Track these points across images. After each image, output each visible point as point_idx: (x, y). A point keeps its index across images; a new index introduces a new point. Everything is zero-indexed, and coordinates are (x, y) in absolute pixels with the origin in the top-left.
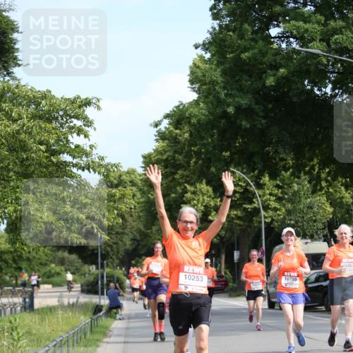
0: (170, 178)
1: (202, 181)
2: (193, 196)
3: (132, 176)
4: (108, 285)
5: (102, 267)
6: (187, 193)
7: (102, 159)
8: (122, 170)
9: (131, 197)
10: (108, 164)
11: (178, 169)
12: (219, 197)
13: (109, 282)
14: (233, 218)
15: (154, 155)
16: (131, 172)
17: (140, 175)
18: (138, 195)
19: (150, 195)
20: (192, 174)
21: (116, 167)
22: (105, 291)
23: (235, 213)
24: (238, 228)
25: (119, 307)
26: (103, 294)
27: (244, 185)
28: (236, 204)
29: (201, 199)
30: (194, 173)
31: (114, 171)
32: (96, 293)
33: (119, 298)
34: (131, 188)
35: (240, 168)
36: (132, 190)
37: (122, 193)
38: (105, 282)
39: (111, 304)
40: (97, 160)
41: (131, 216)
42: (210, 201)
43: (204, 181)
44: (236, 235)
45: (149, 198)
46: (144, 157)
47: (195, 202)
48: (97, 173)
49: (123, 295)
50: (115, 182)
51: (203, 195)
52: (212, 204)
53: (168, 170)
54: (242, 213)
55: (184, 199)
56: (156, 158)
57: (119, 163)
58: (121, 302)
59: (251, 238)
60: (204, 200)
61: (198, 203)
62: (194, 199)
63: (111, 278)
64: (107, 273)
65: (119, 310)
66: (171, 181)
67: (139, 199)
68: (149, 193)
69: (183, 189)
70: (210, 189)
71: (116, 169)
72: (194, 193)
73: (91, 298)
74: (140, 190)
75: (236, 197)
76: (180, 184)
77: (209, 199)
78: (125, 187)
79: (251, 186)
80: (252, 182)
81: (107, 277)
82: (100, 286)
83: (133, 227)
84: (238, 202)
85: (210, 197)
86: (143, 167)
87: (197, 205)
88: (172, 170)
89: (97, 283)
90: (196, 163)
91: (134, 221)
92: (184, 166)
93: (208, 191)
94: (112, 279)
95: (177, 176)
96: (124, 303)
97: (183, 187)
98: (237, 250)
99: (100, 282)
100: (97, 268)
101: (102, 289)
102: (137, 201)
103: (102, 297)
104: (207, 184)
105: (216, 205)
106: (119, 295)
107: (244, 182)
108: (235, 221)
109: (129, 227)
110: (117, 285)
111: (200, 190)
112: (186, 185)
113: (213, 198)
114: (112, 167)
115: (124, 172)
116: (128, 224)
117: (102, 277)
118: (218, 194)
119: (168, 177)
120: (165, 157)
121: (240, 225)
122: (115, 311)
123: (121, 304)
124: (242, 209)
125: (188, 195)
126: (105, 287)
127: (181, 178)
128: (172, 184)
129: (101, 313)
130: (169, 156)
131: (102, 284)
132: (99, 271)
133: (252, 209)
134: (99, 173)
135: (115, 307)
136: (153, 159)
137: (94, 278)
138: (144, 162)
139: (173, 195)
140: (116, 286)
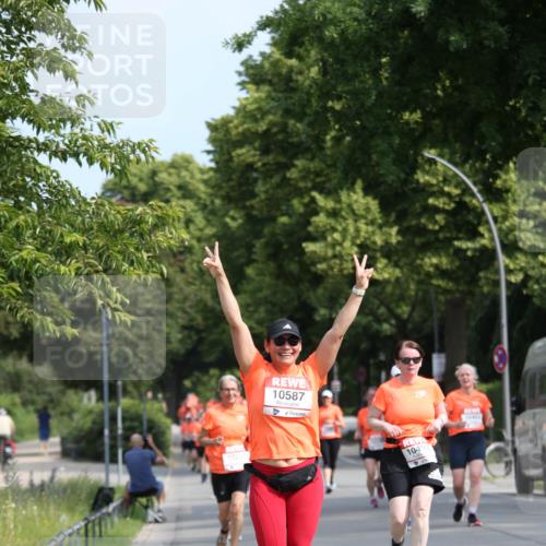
0: (276, 179)
1: (353, 184)
2: (332, 221)
3: (184, 173)
4: (127, 438)
5: (113, 394)
6: (316, 213)
7: (108, 127)
8: (158, 158)
9: (182, 225)
10: (125, 143)
11: (295, 156)
12: (395, 223)
13: (129, 431)
14: (428, 275)
15: (236, 122)
16: (180, 164)
17: (202, 171)
18: (199, 219)
19: (228, 220)
20: (329, 166)
21: (144, 151)
22: (120, 452)
23: (435, 261)
24: (442, 298)
25: (153, 491)
26: (114, 460)
27: (456, 192)
28: (437, 239)
29: (351, 229)
30: (334, 165)
31: (138, 161)
32: (97, 457)
33: (154, 469)
34: (182, 202)
35: (446, 151)
36: (183, 207)
37: (159, 213)
38: (120, 432)
39: (133, 484)
40: (96, 132)
41: (183, 270)
42: (373, 233)
43: (359, 185)
44: (436, 316)
45: (226, 225)
46: (213, 127)
47: (337, 236)
48: (97, 166)
49: (162, 464)
50: (142, 187)
51: (357, 217)
52: (379, 240)
53: (270, 158)
54: (452, 262)
55: (311, 229)
56: (240, 129)
57: (151, 141)
58: (159, 479)
59: (473, 324)
60: (358, 230)
61: (344, 238)
62: (334, 230)
63: (134, 422)
64: (124, 411)
65: (154, 499)
66: (279, 186)
67: (201, 230)
68: (226, 214)
69: (306, 206)
70: (374, 204)
71: (142, 156)
72: (334, 214)
73: (86, 471)
74: (204, 207)
75: (436, 222)
76: (300, 193)
77: (370, 229)
78: (167, 201)
79: (473, 195)
80: (475, 184)
81: (124, 419)
82: (107, 440)
83: (186, 299)
84: (441, 236)
85: (372, 223)
86: (209, 152)
87: (341, 245)
88: (282, 159)
89: (101, 433)
90: (338, 140)
91: (189, 284)
92: (308, 149)
93: (368, 209)
94: (136, 424)
95: (293, 174)
96: (167, 482)
97: (306, 200)
98: (441, 351)
99: (106, 432)
100: (100, 398)
101: (113, 448)
102: (198, 233)
103: (112, 467)
104: (367, 191)
105: (387, 243)
106: (154, 462)
107: (456, 187)
108: (435, 282)
109: (176, 297)
110: (150, 439)
111: (350, 206)
112: (315, 194)
113: (380, 227)
114: (133, 152)
115: (162, 163)
116: (175, 289)
117: (113, 419)
118: (393, 217)
119: (271, 177)
120: (262, 127)
121: (446, 291)
122: (143, 500)
123: (157, 483)
124: (451, 251)
125: (321, 220)
126: (120, 443)
127: (304, 178)
128: (280, 193)
129: (111, 508)
130: (272, 124)
131: (113, 437)
132: (106, 406)
133: (475, 250)
134: (103, 166)
135: (144, 491)
136: (234, 132)
137: (94, 422)
138: (212, 140)
139: (284, 219)
140: (146, 441)
